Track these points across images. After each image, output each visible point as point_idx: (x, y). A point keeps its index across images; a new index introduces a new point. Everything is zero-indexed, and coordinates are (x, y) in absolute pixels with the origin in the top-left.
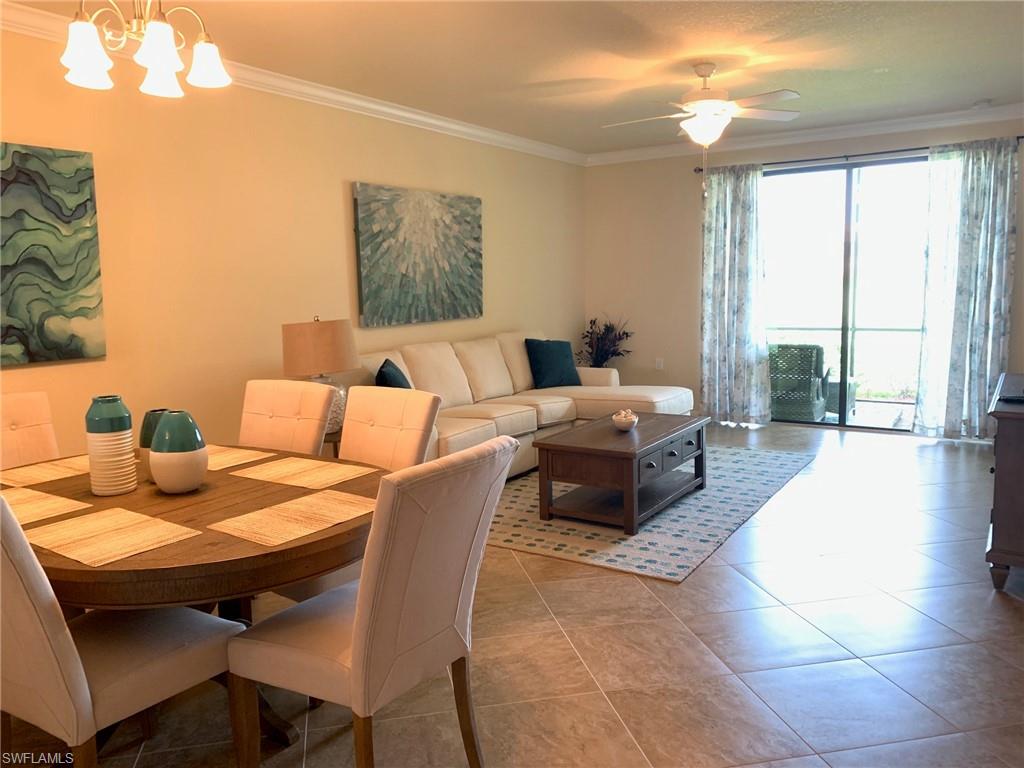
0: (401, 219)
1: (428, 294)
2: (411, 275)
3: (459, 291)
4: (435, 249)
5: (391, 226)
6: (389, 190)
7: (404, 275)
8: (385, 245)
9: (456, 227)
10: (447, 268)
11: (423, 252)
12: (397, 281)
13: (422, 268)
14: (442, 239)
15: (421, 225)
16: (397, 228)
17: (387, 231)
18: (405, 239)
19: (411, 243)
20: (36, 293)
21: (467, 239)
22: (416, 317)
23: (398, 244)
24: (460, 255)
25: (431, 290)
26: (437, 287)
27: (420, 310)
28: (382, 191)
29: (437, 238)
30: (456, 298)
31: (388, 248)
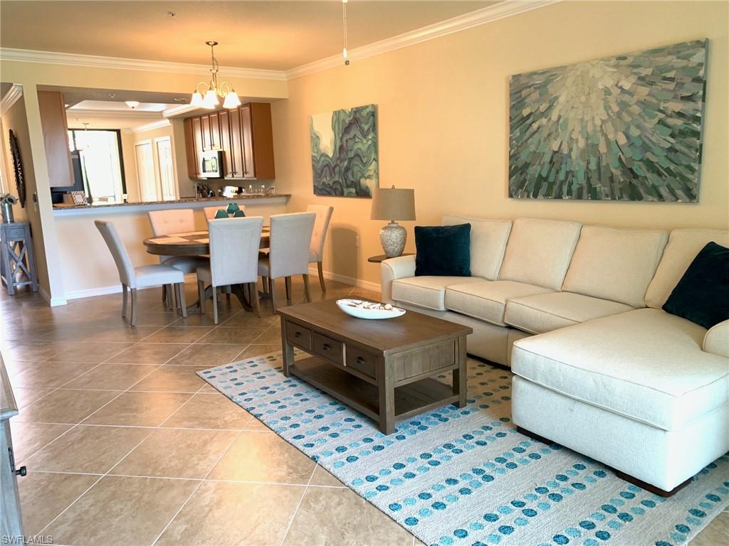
0: (556, 98)
1: (588, 170)
2: (565, 151)
3: (644, 168)
4: (603, 121)
5: (543, 108)
6: (544, 73)
7: (555, 152)
8: (535, 126)
9: (643, 91)
10: (622, 140)
11: (584, 128)
12: (547, 158)
13: (582, 144)
14: (616, 109)
15: (583, 99)
16: (550, 108)
17: (538, 113)
18: (560, 117)
19: (566, 120)
20: (358, 169)
21: (666, 101)
22: (570, 193)
23: (550, 124)
24: (650, 124)
25: (593, 166)
26: (604, 163)
27: (574, 187)
28: (535, 77)
29: (607, 108)
30: (636, 176)
31: (538, 128)
